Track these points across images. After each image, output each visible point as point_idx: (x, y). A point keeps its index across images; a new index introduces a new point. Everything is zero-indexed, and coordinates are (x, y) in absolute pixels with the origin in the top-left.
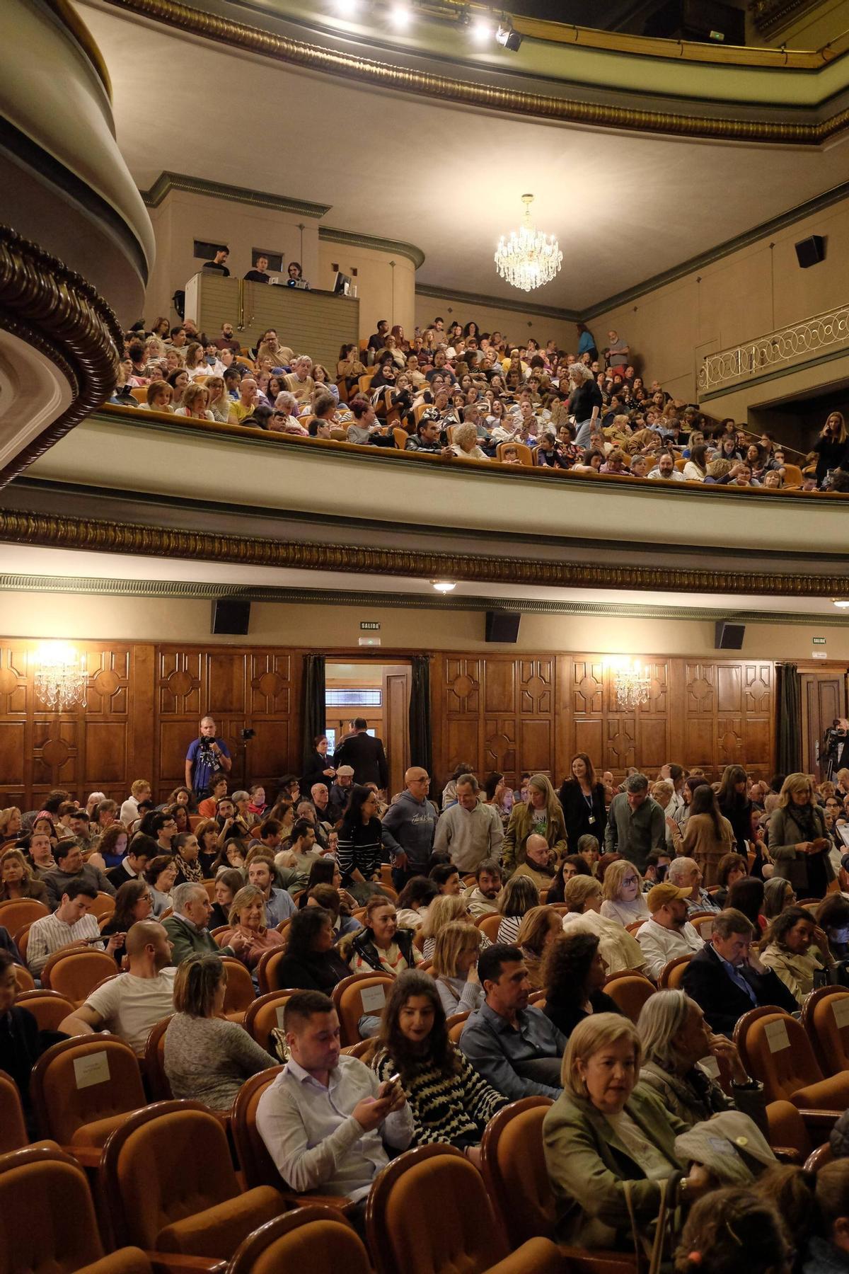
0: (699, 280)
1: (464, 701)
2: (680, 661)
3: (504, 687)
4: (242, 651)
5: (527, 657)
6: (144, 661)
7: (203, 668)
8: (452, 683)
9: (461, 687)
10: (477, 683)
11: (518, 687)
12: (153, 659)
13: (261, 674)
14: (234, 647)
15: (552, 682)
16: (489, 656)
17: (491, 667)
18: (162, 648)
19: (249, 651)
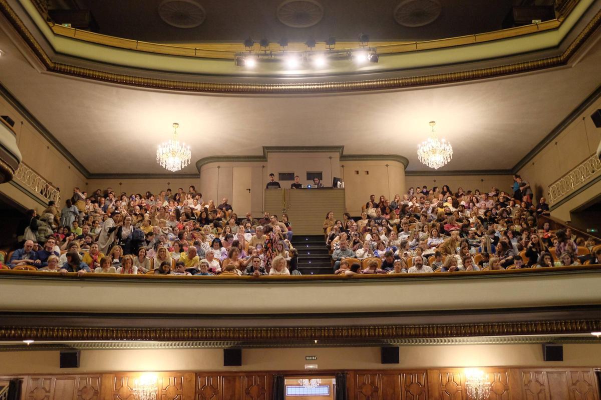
0: (556, 143)
1: (368, 397)
2: (517, 371)
3: (394, 389)
4: (241, 374)
5: (409, 371)
6: (190, 381)
7: (220, 383)
8: (361, 388)
9: (367, 390)
10: (377, 388)
11: (403, 389)
12: (195, 379)
13: (250, 385)
14: (236, 372)
15: (426, 385)
16: (383, 372)
17: (385, 378)
18: (198, 374)
19: (244, 374)
